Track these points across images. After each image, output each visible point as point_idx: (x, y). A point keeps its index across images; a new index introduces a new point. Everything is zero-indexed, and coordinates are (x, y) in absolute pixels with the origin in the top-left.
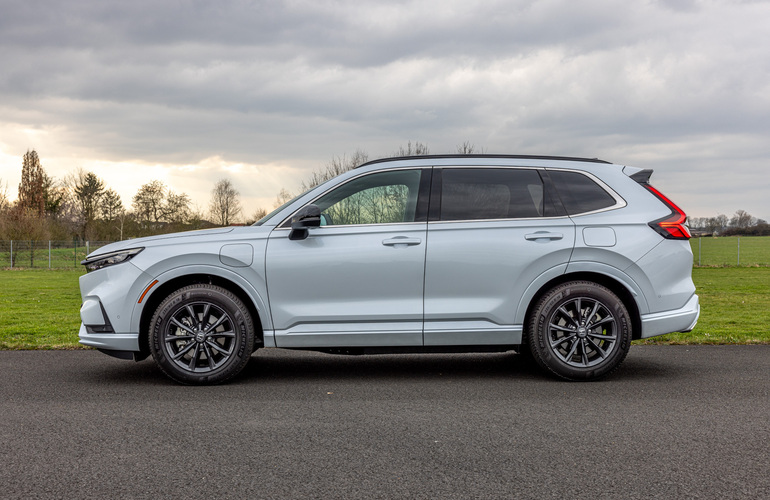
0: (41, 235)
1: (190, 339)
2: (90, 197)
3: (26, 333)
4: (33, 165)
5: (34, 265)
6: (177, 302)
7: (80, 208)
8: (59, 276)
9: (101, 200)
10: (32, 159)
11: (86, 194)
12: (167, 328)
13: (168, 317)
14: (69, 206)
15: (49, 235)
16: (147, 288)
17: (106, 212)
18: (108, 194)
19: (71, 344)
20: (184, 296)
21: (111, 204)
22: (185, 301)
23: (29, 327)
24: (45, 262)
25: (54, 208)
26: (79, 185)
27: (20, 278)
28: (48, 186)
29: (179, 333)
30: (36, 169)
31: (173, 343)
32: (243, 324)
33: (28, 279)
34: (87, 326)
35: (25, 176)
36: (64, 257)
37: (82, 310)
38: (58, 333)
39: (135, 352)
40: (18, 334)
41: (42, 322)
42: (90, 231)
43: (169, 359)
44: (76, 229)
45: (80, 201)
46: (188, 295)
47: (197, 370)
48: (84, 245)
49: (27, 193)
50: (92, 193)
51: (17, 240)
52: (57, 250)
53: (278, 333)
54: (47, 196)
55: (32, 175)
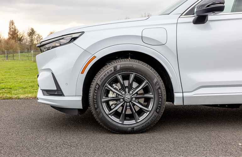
0: (16, 49)
1: (119, 100)
2: (32, 36)
3: (7, 88)
4: (13, 25)
5: (14, 59)
6: (110, 73)
7: (29, 40)
8: (23, 62)
9: (36, 37)
10: (12, 23)
11: (31, 35)
12: (103, 91)
13: (104, 84)
14: (25, 39)
15: (19, 48)
16: (87, 62)
17: (38, 41)
18: (38, 35)
19: (30, 95)
20: (115, 68)
21: (39, 38)
22: (116, 71)
23: (9, 85)
24: (18, 58)
25: (20, 40)
26: (29, 32)
27: (9, 63)
28: (18, 32)
29: (111, 95)
30: (13, 26)
31: (107, 103)
32: (159, 88)
33: (12, 64)
34: (43, 90)
35: (10, 29)
36: (24, 56)
37: (39, 79)
38: (23, 88)
39: (79, 110)
40: (3, 88)
41: (15, 82)
42: (32, 47)
43: (105, 115)
44: (28, 47)
45: (29, 37)
46: (118, 67)
47: (126, 122)
48: (31, 52)
49: (11, 35)
50: (33, 35)
51: (8, 50)
52: (22, 54)
53: (185, 94)
54: (17, 35)
55: (12, 28)
